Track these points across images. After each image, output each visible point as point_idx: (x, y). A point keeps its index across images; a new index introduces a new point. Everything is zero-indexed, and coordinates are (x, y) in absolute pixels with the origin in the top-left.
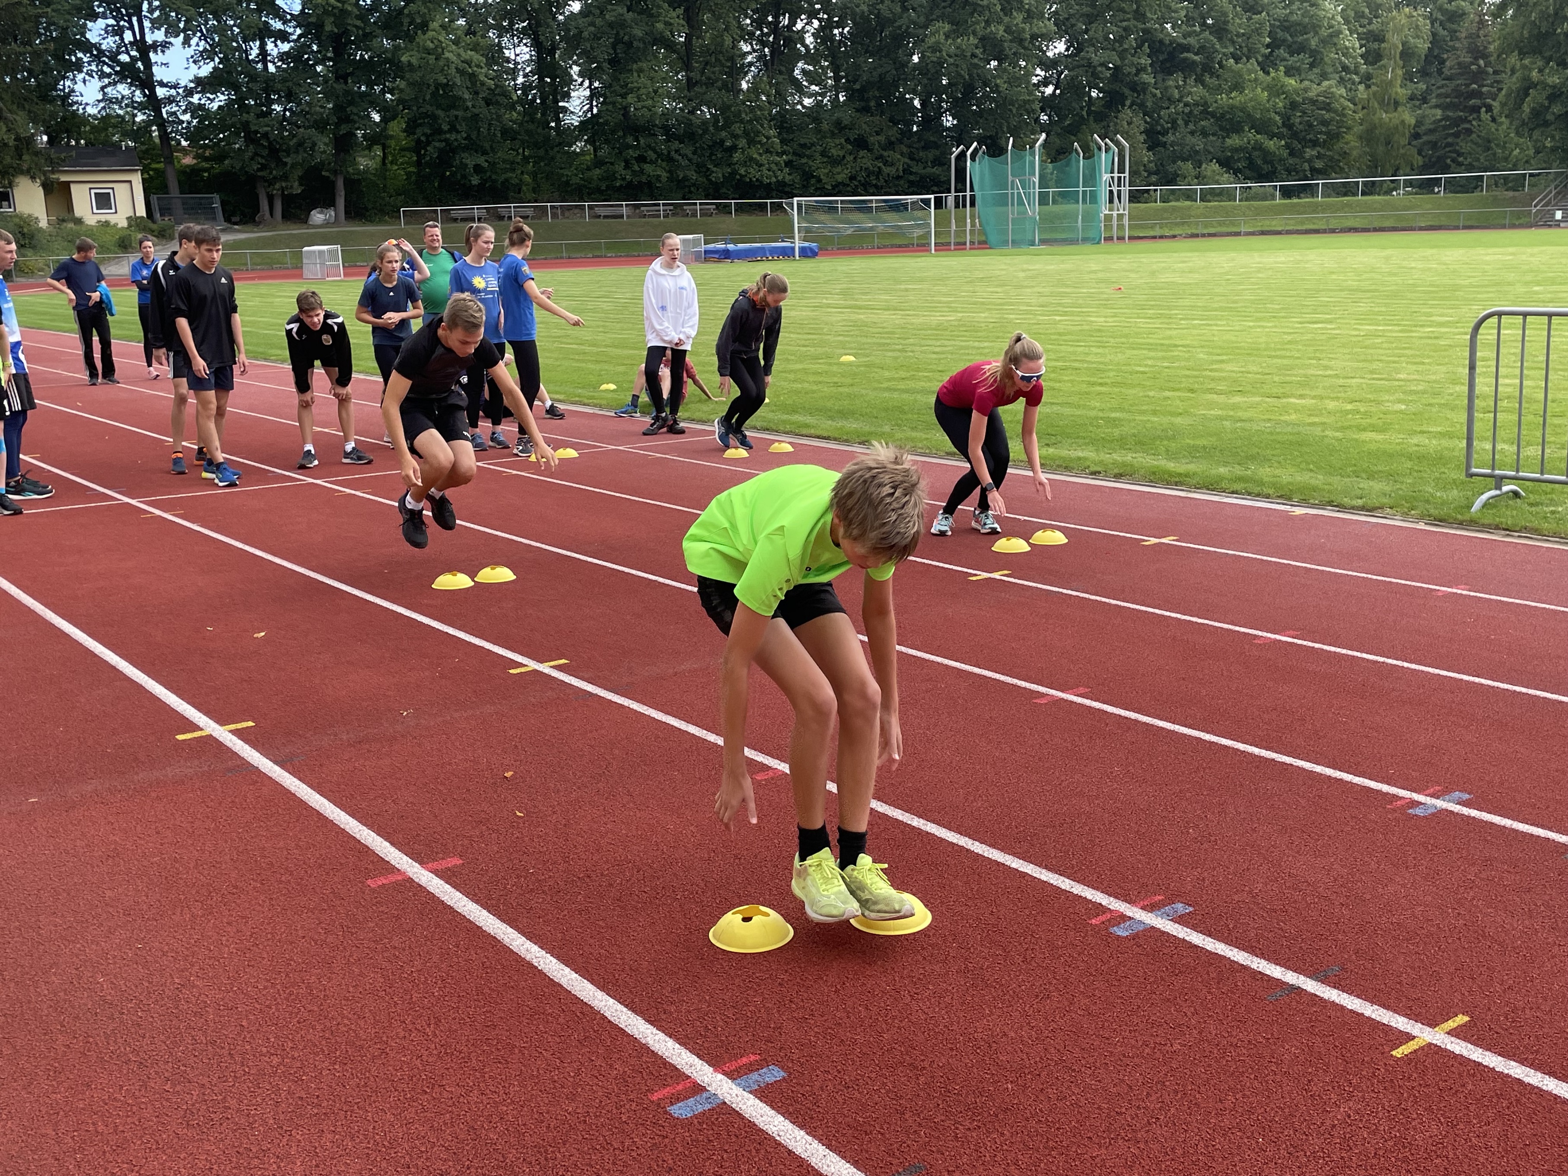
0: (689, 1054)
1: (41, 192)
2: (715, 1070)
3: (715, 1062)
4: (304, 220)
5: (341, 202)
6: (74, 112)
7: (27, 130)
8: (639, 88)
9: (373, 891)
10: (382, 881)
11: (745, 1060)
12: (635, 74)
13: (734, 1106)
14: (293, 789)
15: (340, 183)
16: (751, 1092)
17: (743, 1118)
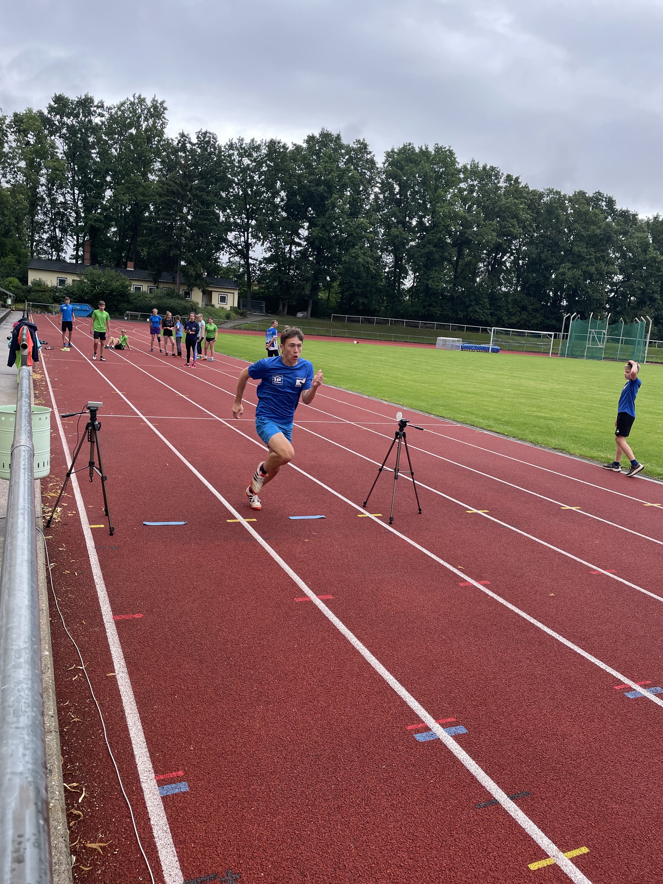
0: (424, 711)
1: (202, 294)
2: (436, 722)
3: (436, 718)
4: (295, 315)
5: (310, 310)
6: (218, 266)
7: (200, 271)
8: (434, 278)
9: (297, 603)
10: (300, 600)
11: (449, 720)
12: (434, 272)
13: (443, 741)
14: (269, 551)
15: (311, 302)
16: (451, 736)
17: (447, 748)
